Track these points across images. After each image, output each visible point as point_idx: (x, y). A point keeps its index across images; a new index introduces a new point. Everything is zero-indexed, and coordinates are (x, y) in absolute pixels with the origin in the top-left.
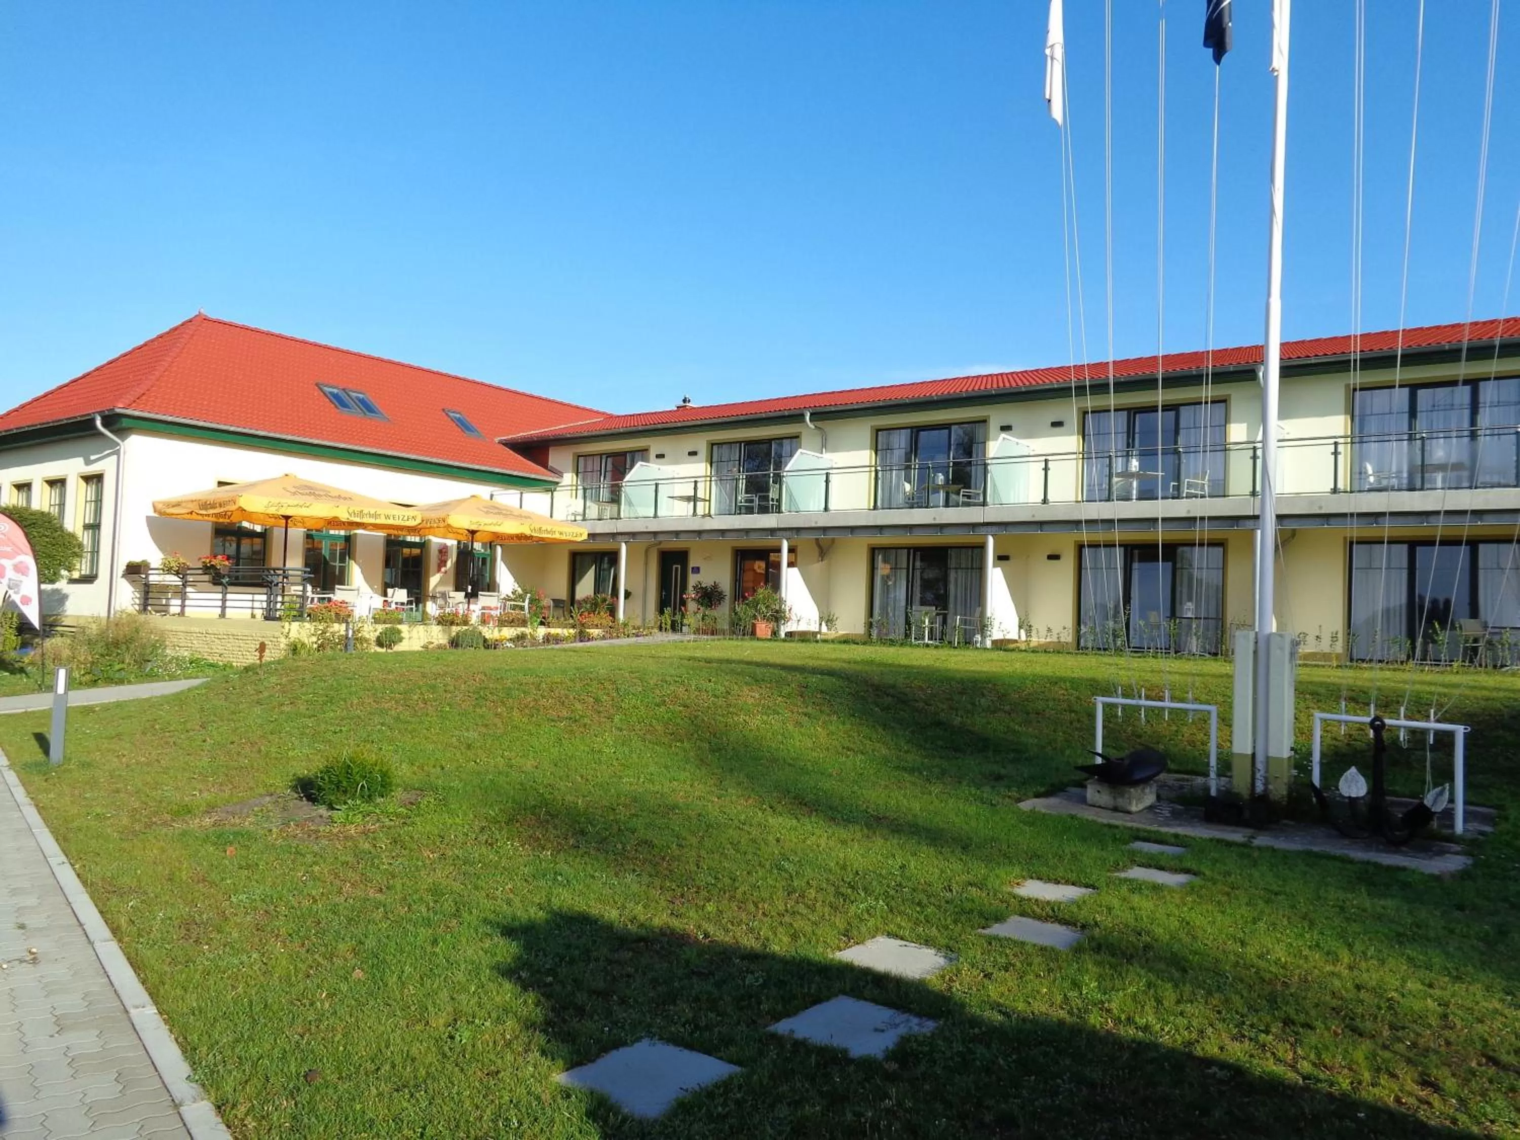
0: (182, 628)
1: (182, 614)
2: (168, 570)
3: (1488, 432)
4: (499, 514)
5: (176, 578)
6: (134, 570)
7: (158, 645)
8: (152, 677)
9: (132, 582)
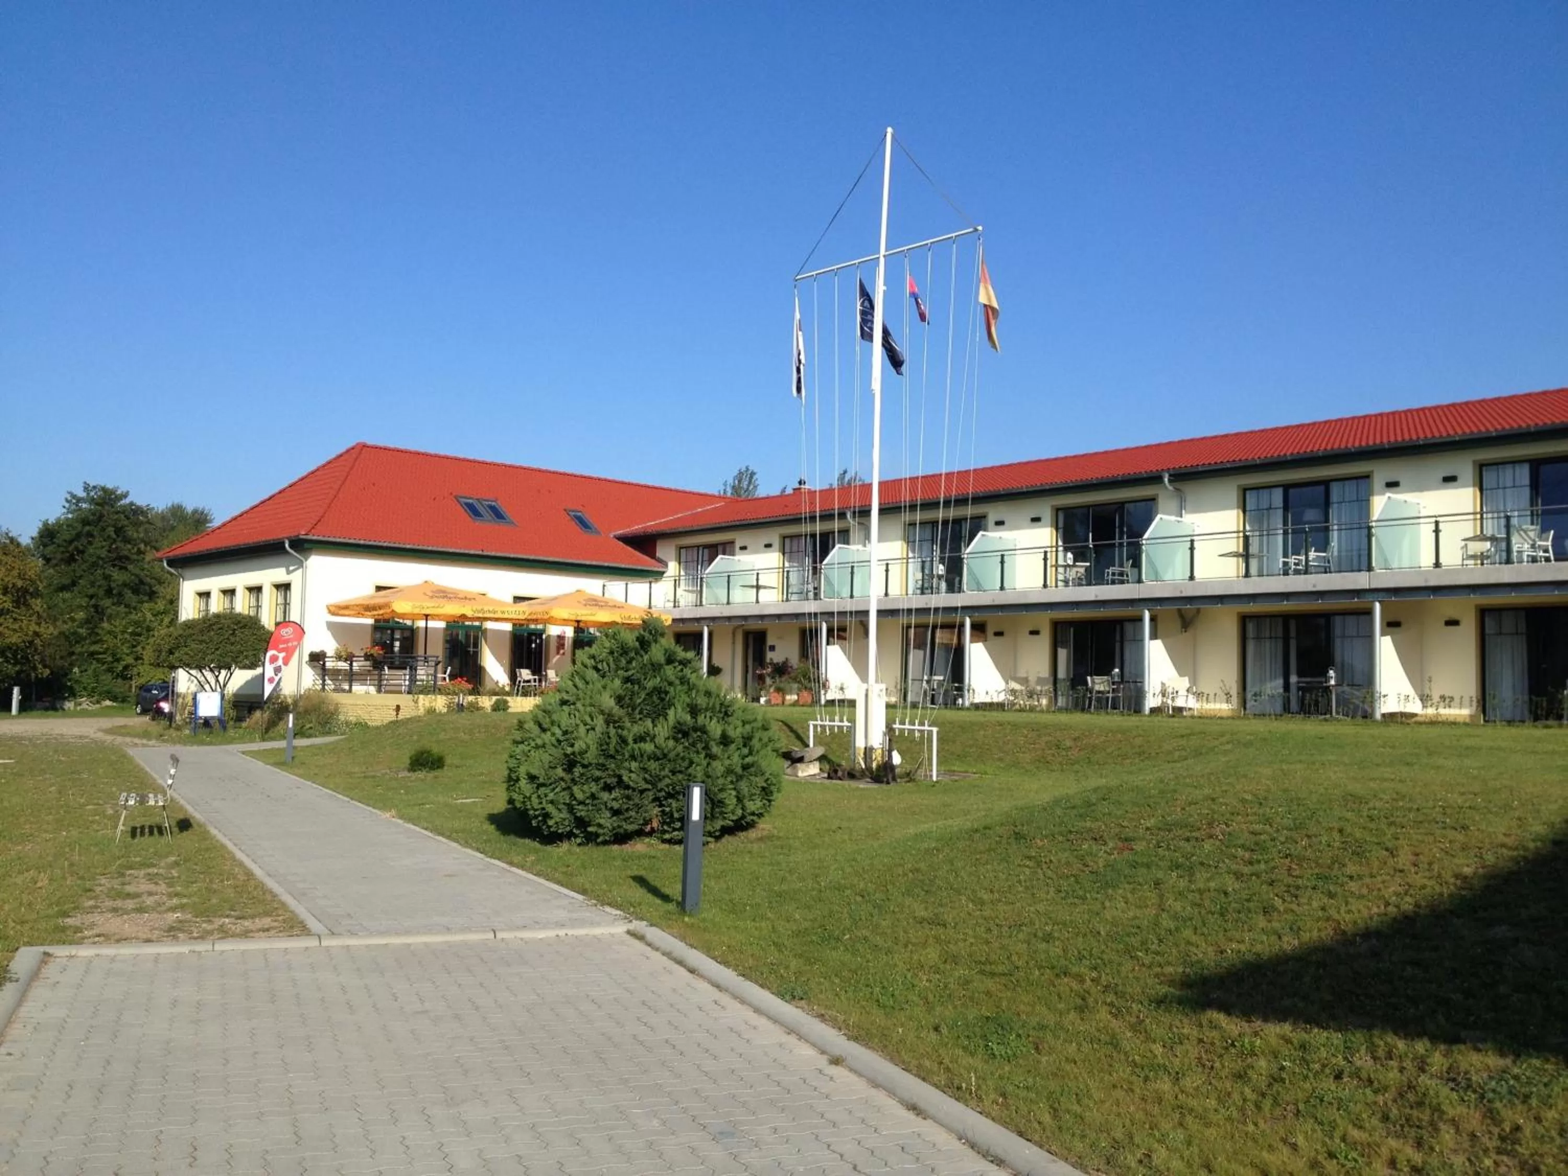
0: (351, 702)
1: (350, 691)
2: (339, 658)
3: (1348, 526)
4: (596, 605)
5: (344, 664)
6: (317, 658)
7: (334, 713)
8: (329, 733)
9: (313, 667)
